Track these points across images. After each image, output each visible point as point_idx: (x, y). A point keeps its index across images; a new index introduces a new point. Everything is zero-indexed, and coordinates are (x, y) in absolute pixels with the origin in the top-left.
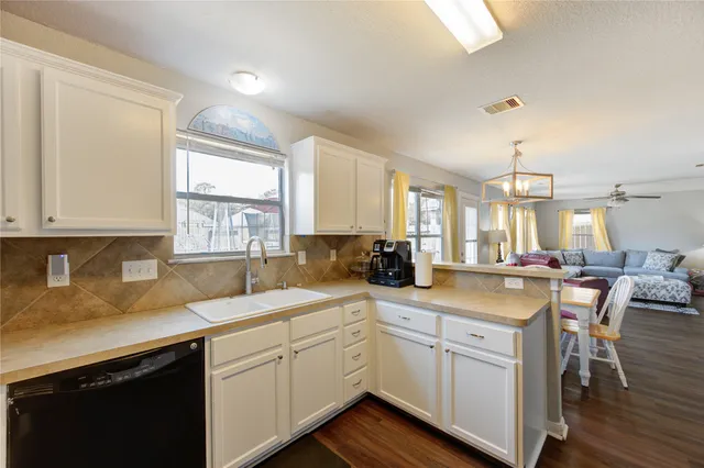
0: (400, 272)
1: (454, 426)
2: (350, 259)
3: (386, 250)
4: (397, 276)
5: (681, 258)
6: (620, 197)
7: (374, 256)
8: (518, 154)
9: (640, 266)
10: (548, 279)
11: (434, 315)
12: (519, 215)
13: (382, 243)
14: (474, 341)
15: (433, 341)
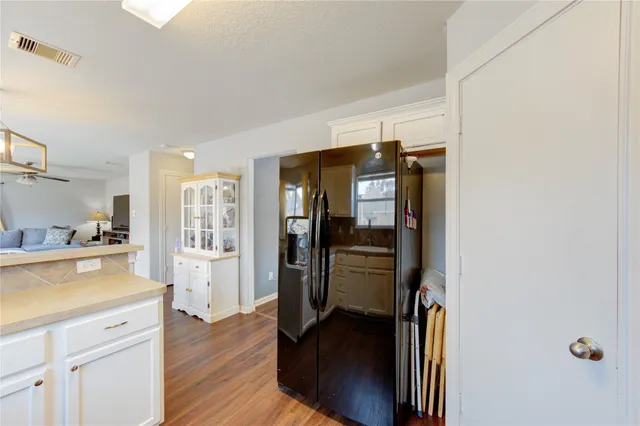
5: (74, 232)
9: (40, 243)
10: (127, 253)
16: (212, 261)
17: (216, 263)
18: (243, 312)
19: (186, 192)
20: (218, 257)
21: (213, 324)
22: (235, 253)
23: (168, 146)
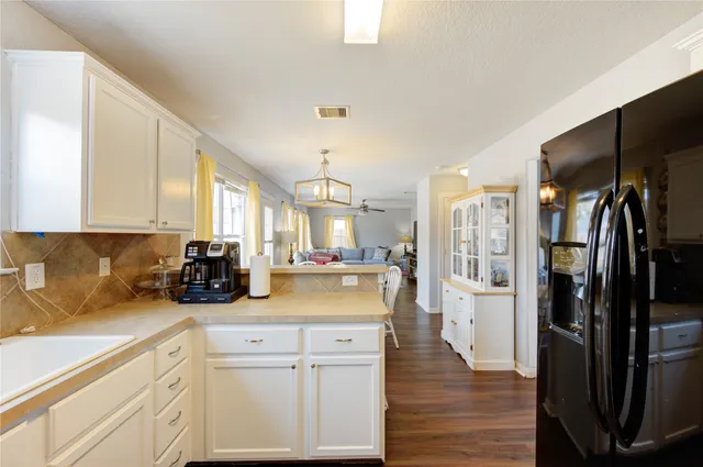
0: (229, 282)
1: (320, 448)
2: (135, 271)
3: (210, 254)
4: (225, 288)
5: (390, 251)
6: (365, 208)
7: (186, 264)
8: (326, 162)
9: (371, 258)
10: (377, 274)
11: (296, 328)
12: (300, 216)
13: (202, 246)
14: (346, 347)
15: (294, 360)
16: (476, 294)
17: (480, 297)
18: (519, 372)
19: (455, 212)
20: (483, 290)
21: (477, 373)
22: (509, 289)
23: (443, 167)
